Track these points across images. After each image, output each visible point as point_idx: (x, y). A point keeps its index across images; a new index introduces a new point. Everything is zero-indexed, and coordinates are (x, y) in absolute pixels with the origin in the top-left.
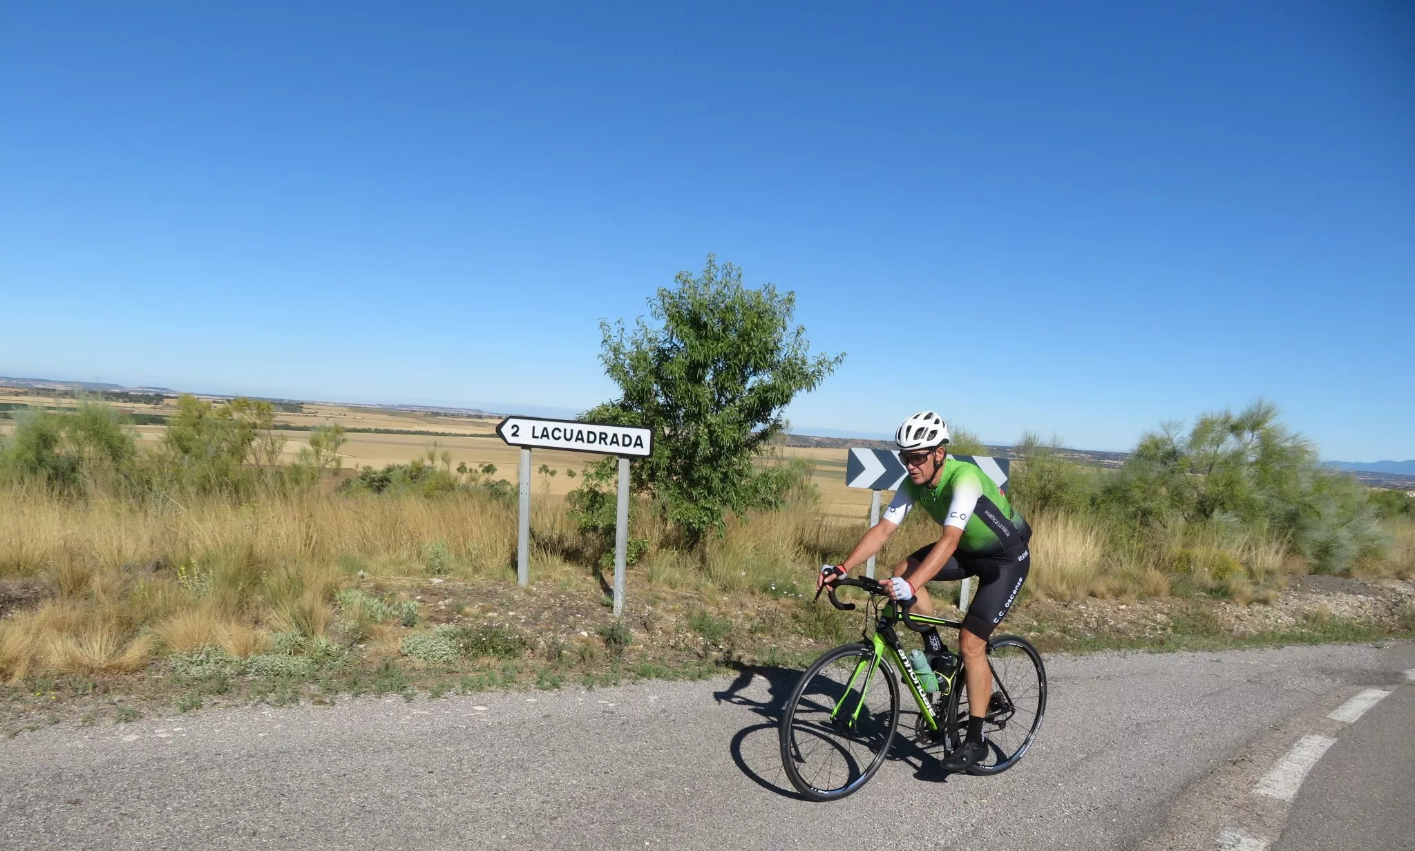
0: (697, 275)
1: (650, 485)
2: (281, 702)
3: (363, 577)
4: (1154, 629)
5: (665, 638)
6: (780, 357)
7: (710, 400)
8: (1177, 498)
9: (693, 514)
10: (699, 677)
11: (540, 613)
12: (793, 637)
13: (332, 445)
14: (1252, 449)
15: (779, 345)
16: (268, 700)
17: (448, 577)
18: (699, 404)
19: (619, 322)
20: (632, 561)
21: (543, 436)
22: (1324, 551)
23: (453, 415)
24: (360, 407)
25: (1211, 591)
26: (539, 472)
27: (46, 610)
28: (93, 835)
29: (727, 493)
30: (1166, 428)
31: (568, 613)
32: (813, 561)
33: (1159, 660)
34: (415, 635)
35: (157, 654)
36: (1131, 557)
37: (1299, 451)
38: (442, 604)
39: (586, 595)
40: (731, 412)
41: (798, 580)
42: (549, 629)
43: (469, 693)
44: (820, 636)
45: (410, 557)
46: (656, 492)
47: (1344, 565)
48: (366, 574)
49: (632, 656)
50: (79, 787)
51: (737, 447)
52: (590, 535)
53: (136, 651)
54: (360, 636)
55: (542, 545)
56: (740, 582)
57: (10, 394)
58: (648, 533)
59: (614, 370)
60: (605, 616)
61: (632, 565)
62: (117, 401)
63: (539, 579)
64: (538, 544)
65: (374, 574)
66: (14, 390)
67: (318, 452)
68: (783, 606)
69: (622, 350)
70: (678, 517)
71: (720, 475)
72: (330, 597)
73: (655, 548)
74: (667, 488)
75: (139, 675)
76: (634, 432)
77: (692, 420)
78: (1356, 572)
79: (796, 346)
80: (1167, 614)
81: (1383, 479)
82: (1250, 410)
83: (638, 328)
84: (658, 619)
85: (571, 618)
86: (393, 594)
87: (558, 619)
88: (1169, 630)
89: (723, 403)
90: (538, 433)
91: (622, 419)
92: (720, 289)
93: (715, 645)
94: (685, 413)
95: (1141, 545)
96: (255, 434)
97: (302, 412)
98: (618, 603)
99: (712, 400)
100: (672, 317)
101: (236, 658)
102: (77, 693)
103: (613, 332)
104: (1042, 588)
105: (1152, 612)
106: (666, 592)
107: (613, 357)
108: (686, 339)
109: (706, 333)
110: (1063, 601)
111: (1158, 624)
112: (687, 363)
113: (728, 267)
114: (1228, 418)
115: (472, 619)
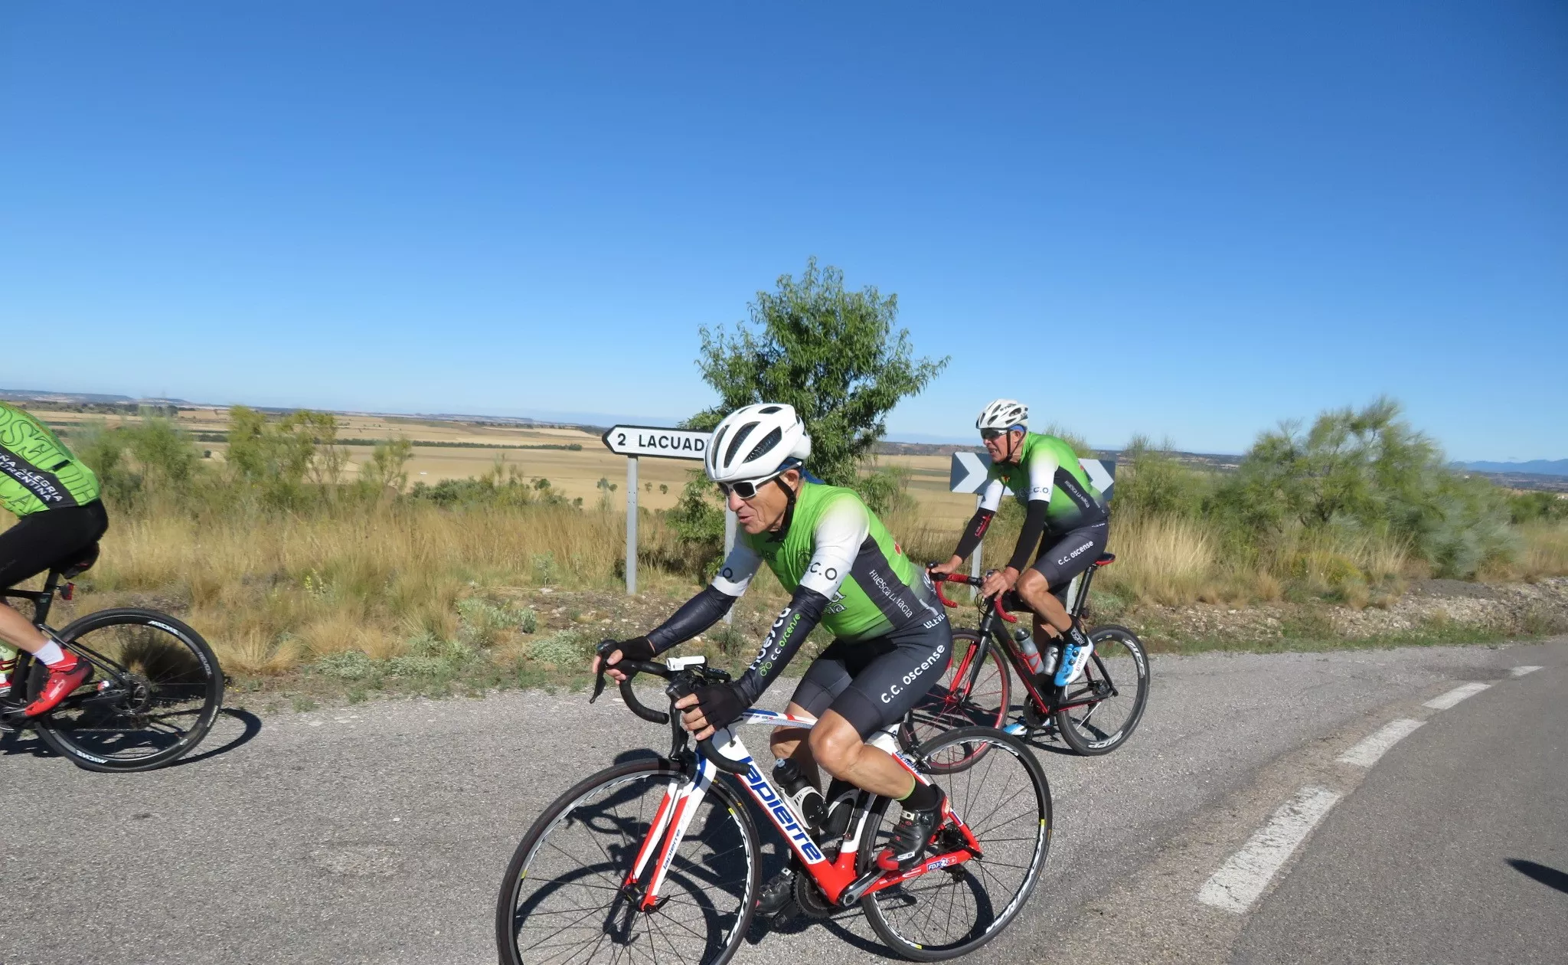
0: (797, 279)
2: (437, 696)
4: (1263, 633)
6: (882, 361)
8: (1295, 501)
13: (398, 460)
14: (1374, 447)
15: (882, 348)
16: (423, 694)
17: (560, 587)
21: (650, 444)
22: (1449, 554)
24: (397, 418)
25: (1326, 596)
26: (599, 486)
30: (1284, 427)
33: (1265, 659)
34: (537, 641)
35: (303, 658)
36: (1243, 562)
37: (1422, 450)
38: (557, 612)
40: (835, 417)
45: (514, 568)
47: (1468, 569)
48: (477, 585)
51: (840, 453)
52: (692, 545)
54: (486, 642)
55: (647, 558)
59: (713, 376)
63: (645, 588)
65: (485, 584)
67: (382, 468)
69: (721, 355)
72: (452, 602)
78: (1481, 576)
79: (899, 350)
80: (1278, 619)
81: (1535, 480)
82: (1372, 406)
83: (738, 333)
86: (508, 603)
88: (1279, 633)
90: (645, 442)
92: (821, 292)
95: (1255, 550)
97: (334, 423)
100: (772, 321)
101: (378, 660)
103: (713, 337)
104: (1150, 593)
105: (1263, 616)
106: (773, 600)
107: (713, 363)
108: (788, 345)
109: (808, 337)
110: (1171, 606)
111: (1268, 628)
112: (790, 367)
113: (829, 270)
114: (1349, 416)
115: (588, 625)
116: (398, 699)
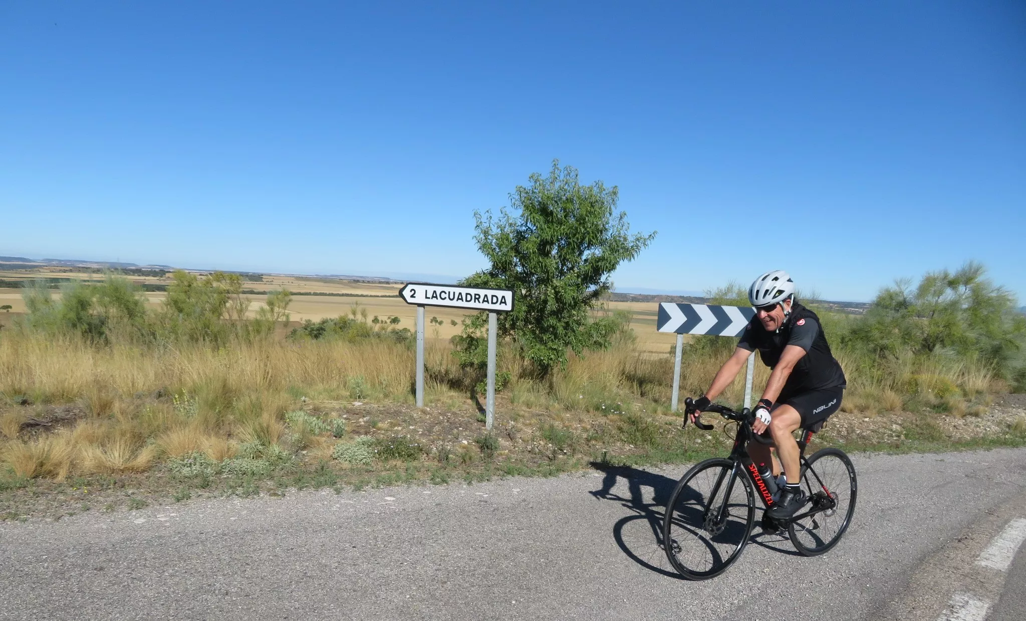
0: (545, 175)
1: (511, 332)
2: (247, 494)
3: (305, 402)
4: (891, 436)
5: (524, 445)
6: (608, 235)
7: (556, 269)
8: (907, 336)
9: (543, 353)
10: (550, 474)
11: (432, 428)
12: (618, 444)
13: (283, 304)
14: (965, 299)
15: (607, 226)
16: (237, 492)
17: (366, 401)
18: (548, 272)
20: (499, 389)
21: (433, 297)
22: (1022, 376)
23: (369, 282)
24: (304, 276)
25: (934, 407)
26: (431, 322)
27: (81, 427)
28: (113, 594)
29: (569, 337)
30: (898, 284)
31: (453, 427)
32: (632, 387)
33: (896, 460)
34: (342, 444)
35: (159, 459)
36: (872, 382)
37: (1002, 299)
38: (362, 421)
39: (466, 414)
40: (571, 277)
41: (622, 401)
42: (439, 439)
43: (382, 487)
44: (638, 443)
45: (338, 386)
46: (516, 337)
48: (307, 399)
49: (500, 458)
50: (103, 558)
51: (576, 303)
52: (468, 369)
53: (144, 457)
54: (304, 445)
55: (434, 377)
56: (578, 403)
57: (60, 271)
58: (510, 367)
59: (485, 247)
60: (480, 429)
61: (500, 391)
62: (134, 275)
63: (431, 402)
64: (431, 376)
65: (313, 399)
66: (63, 268)
67: (272, 310)
68: (611, 421)
69: (490, 232)
70: (533, 355)
71: (563, 324)
72: (281, 416)
73: (516, 378)
74: (525, 334)
75: (146, 474)
76: (500, 294)
77: (542, 284)
79: (619, 227)
80: (901, 425)
82: (963, 269)
83: (502, 215)
84: (519, 431)
85: (455, 431)
86: (327, 414)
87: (447, 431)
88: (903, 437)
89: (565, 270)
90: (430, 295)
91: (491, 283)
92: (562, 186)
93: (562, 450)
94: (537, 278)
95: (879, 372)
96: (229, 298)
97: (262, 281)
98: (489, 419)
99: (557, 268)
100: (527, 207)
101: (215, 462)
102: (103, 488)
103: (484, 220)
105: (889, 423)
106: (524, 411)
107: (484, 238)
108: (537, 224)
109: (552, 219)
111: (894, 432)
112: (538, 241)
113: (568, 169)
114: (946, 276)
115: (383, 432)
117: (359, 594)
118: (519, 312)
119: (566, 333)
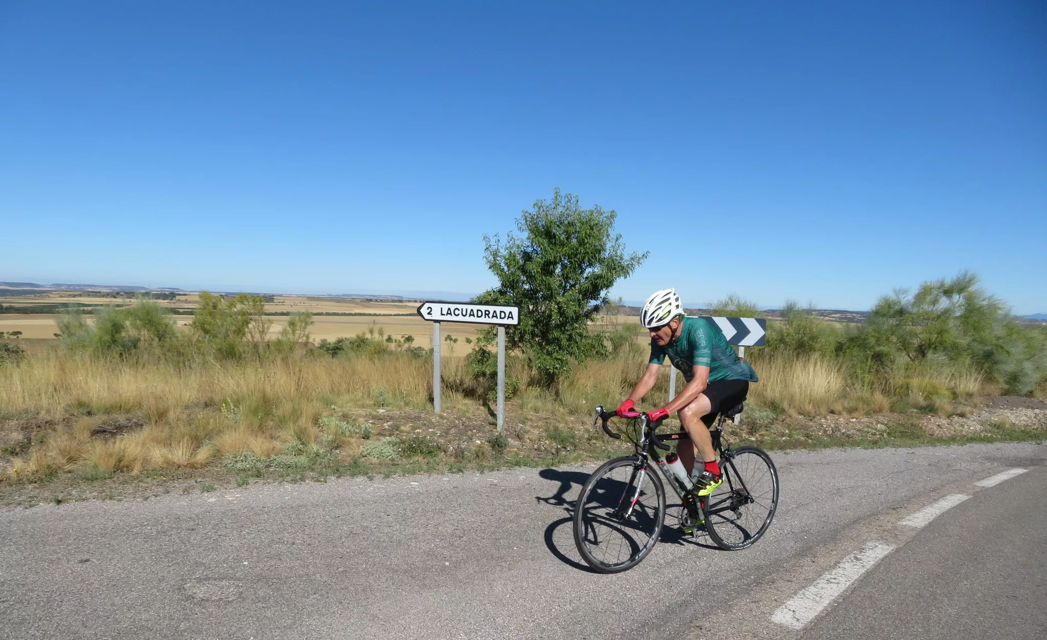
0: (548, 201)
1: (520, 345)
2: (295, 481)
3: (335, 409)
4: (874, 434)
5: (531, 444)
6: (606, 254)
8: (904, 343)
10: (552, 465)
11: (449, 430)
12: (617, 442)
13: (303, 325)
14: (959, 306)
15: (605, 247)
16: (287, 480)
17: (388, 408)
18: (551, 288)
19: (496, 236)
20: (509, 395)
21: (448, 314)
22: (1014, 378)
24: (314, 297)
26: (446, 340)
27: (146, 432)
29: (572, 348)
30: (897, 293)
31: (467, 429)
33: (869, 453)
34: (370, 443)
35: (215, 456)
36: (863, 386)
37: (993, 307)
38: (386, 425)
39: (479, 418)
40: (574, 293)
42: (456, 439)
43: (407, 475)
45: (363, 396)
46: (524, 349)
47: (1028, 389)
48: (336, 406)
49: (509, 454)
51: (577, 317)
52: (481, 379)
53: (203, 454)
54: (337, 445)
55: (449, 386)
56: (582, 407)
58: (519, 376)
59: (494, 266)
60: (491, 430)
61: (510, 398)
63: (448, 409)
64: (447, 386)
65: (342, 407)
67: (294, 331)
69: (499, 253)
71: (567, 336)
72: (316, 421)
73: (525, 386)
74: (532, 346)
75: (207, 468)
76: (507, 309)
77: (547, 300)
78: (1038, 393)
79: (616, 247)
80: (886, 425)
82: (959, 279)
83: (509, 238)
84: (527, 432)
85: (470, 433)
86: (355, 419)
87: (461, 433)
88: (885, 435)
90: (445, 312)
91: (499, 300)
92: (564, 210)
93: (565, 448)
94: (542, 295)
96: (251, 319)
97: (274, 302)
98: (500, 421)
99: (560, 285)
100: (532, 231)
101: (263, 457)
102: (174, 477)
103: (492, 242)
104: (794, 407)
105: (874, 423)
106: (532, 415)
107: (493, 259)
108: (541, 246)
109: (555, 241)
110: (810, 416)
111: (878, 430)
112: (543, 262)
113: (569, 196)
114: (942, 285)
115: (405, 434)
116: (269, 483)
117: (395, 544)
118: (526, 326)
119: (569, 344)
